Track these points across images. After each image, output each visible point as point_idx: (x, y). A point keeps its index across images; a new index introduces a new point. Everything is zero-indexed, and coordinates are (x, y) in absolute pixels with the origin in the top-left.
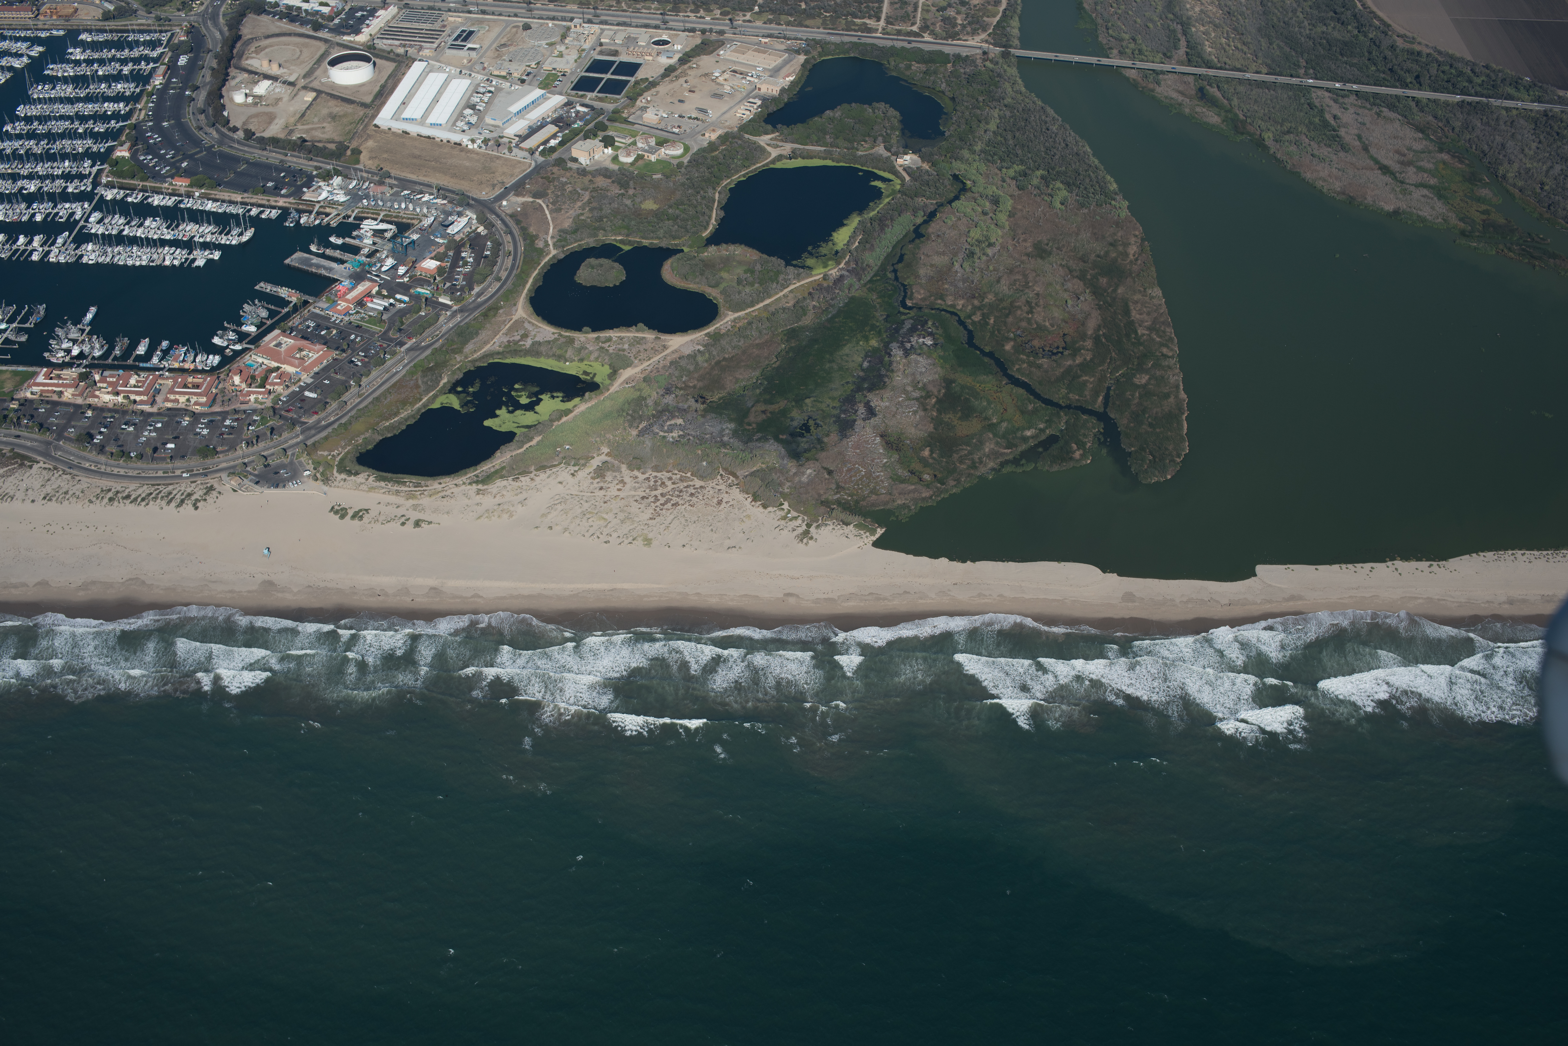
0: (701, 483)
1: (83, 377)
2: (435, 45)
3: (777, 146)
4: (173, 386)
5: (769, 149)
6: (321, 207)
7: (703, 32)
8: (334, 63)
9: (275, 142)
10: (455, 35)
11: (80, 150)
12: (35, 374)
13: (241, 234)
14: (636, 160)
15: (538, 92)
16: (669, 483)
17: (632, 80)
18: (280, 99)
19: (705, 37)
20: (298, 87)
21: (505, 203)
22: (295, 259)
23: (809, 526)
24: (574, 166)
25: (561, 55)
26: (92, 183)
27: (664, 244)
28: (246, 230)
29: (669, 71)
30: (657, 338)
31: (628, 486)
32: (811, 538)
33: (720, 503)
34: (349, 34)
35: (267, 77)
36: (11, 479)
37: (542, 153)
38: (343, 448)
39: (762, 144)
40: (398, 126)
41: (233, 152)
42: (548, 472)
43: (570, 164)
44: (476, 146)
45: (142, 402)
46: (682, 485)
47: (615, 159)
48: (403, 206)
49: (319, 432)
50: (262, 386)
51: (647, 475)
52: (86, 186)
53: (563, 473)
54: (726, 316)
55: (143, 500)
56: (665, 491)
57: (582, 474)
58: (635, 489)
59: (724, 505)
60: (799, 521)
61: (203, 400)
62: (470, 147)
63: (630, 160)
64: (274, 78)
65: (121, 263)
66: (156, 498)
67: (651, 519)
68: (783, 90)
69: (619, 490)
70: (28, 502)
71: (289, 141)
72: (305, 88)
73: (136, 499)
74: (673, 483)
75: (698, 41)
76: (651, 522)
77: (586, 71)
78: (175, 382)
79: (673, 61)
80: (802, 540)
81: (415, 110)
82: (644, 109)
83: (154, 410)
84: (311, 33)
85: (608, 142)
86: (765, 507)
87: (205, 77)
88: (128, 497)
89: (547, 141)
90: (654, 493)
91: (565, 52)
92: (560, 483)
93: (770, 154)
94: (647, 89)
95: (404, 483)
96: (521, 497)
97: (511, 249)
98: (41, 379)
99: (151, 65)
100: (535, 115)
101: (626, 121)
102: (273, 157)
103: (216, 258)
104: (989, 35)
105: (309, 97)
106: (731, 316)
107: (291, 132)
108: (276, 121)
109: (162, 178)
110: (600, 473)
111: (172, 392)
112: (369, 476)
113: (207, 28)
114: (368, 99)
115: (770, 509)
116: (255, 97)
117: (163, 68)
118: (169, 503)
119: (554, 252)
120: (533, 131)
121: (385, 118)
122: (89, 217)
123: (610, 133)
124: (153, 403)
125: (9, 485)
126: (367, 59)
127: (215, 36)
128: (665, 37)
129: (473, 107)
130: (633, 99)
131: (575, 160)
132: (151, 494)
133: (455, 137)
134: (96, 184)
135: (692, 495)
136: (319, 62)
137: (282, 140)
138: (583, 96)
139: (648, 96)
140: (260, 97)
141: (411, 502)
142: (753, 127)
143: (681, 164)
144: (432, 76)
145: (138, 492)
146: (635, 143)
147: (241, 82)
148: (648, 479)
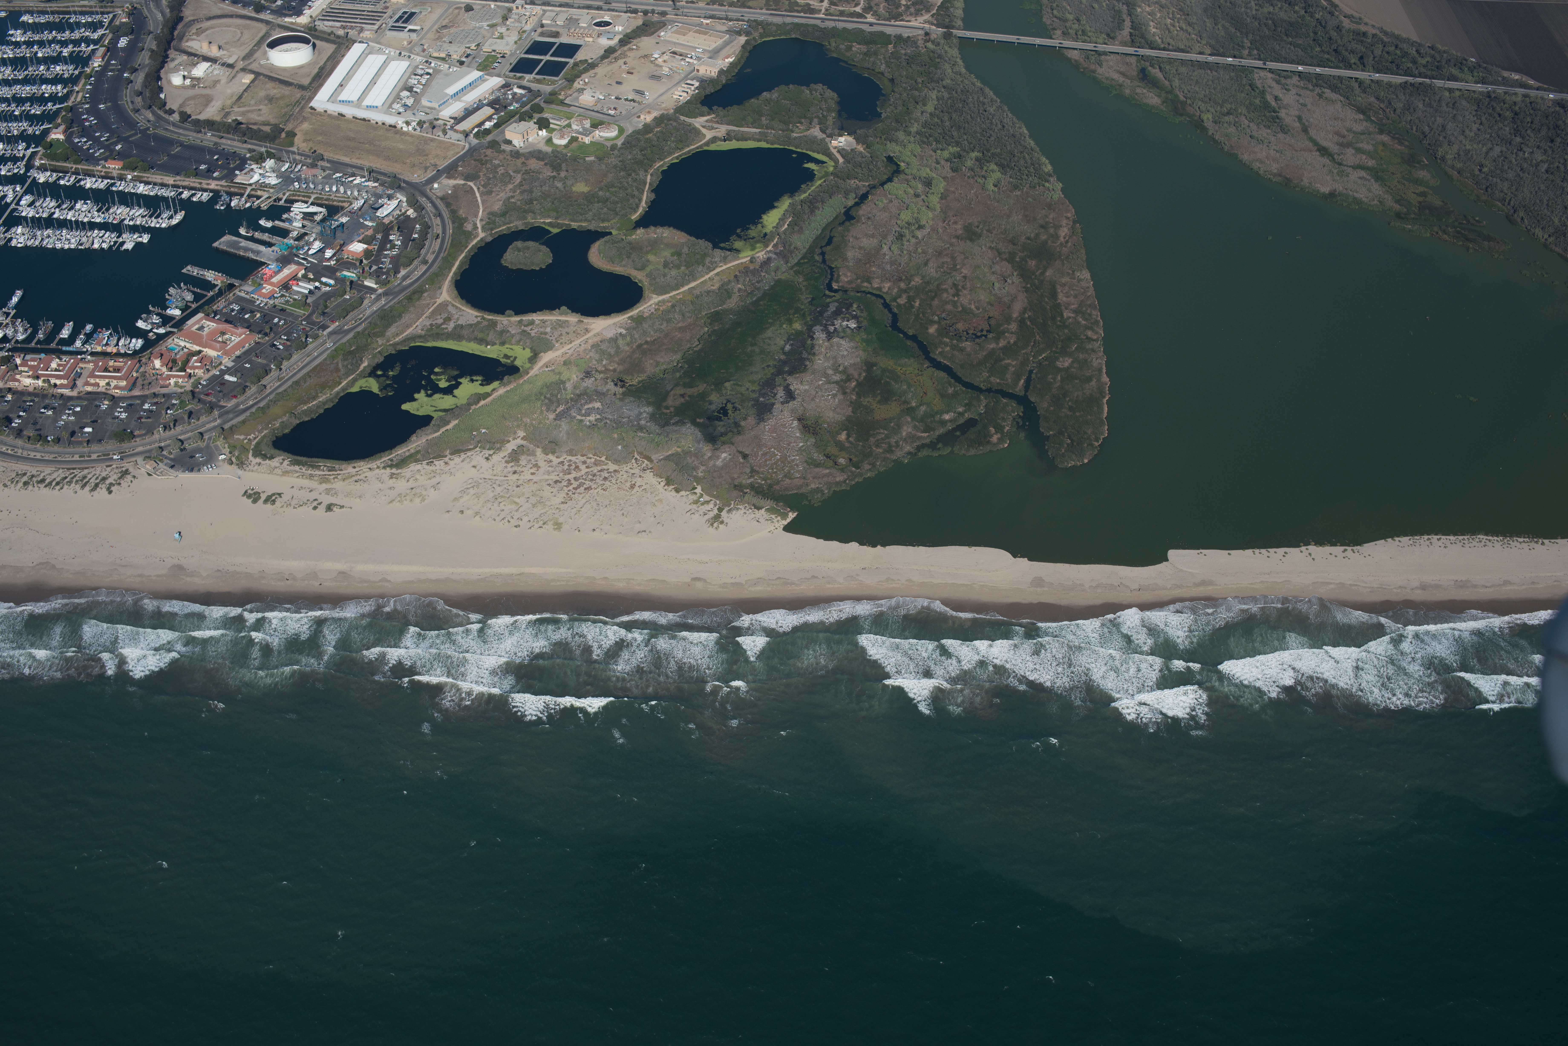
0: (615, 467)
1: (6, 360)
2: (376, 27)
3: (712, 128)
4: (94, 370)
5: (704, 131)
6: (252, 190)
7: (645, 13)
8: (273, 45)
9: (210, 124)
10: (397, 17)
11: (16, 133)
13: (171, 217)
14: (570, 142)
15: (476, 74)
16: (583, 467)
17: (571, 61)
18: (218, 81)
19: (647, 18)
20: (236, 69)
21: (436, 186)
22: (224, 242)
23: (720, 510)
24: (507, 148)
25: (501, 37)
26: (26, 166)
27: (592, 226)
28: (176, 212)
29: (610, 53)
30: (580, 322)
31: (541, 470)
32: (722, 522)
33: (632, 487)
34: (291, 16)
35: (206, 59)
37: (477, 135)
38: (260, 432)
39: (698, 126)
40: (334, 109)
41: (168, 135)
42: (463, 456)
43: (504, 147)
44: (410, 128)
45: (62, 386)
46: (595, 469)
47: (549, 141)
48: (334, 189)
49: (237, 416)
50: (183, 369)
51: (561, 459)
52: (19, 168)
53: (478, 457)
54: (651, 298)
55: (58, 484)
56: (579, 474)
57: (497, 458)
58: (549, 473)
59: (636, 489)
60: (711, 505)
61: (124, 383)
62: (405, 129)
63: (564, 142)
64: (213, 60)
65: (50, 246)
66: (70, 482)
67: (563, 503)
68: (721, 72)
69: (533, 474)
71: (225, 124)
72: (243, 70)
73: (50, 483)
74: (587, 467)
75: (640, 22)
76: (562, 506)
77: (526, 53)
78: (96, 365)
79: (613, 42)
80: (712, 525)
81: (351, 92)
82: (580, 91)
83: (74, 393)
84: (253, 15)
85: (543, 124)
86: (677, 491)
87: (144, 58)
88: (42, 481)
89: (482, 123)
90: (567, 477)
91: (506, 34)
92: (474, 467)
93: (704, 136)
94: (586, 70)
95: (318, 467)
96: (434, 481)
97: (440, 231)
99: (92, 47)
100: (471, 97)
101: (562, 103)
102: (208, 138)
103: (145, 241)
104: (932, 16)
105: (247, 79)
106: (656, 299)
107: (227, 114)
108: (213, 104)
109: (95, 161)
110: (514, 457)
111: (92, 375)
112: (284, 460)
113: (149, 10)
114: (306, 81)
115: (683, 493)
116: (193, 79)
117: (102, 49)
118: (83, 487)
119: (482, 235)
120: (469, 113)
121: (321, 100)
122: (20, 200)
123: (546, 115)
124: (73, 386)
126: (306, 41)
127: (156, 18)
128: (607, 19)
129: (410, 89)
130: (571, 80)
131: (509, 142)
132: (66, 478)
133: (390, 120)
134: (29, 166)
135: (605, 479)
136: (259, 44)
137: (219, 123)
138: (520, 78)
139: (586, 78)
140: (198, 79)
141: (325, 486)
142: (687, 109)
143: (614, 147)
144: (371, 58)
145: (53, 477)
146: (569, 126)
147: (180, 64)
148: (562, 463)
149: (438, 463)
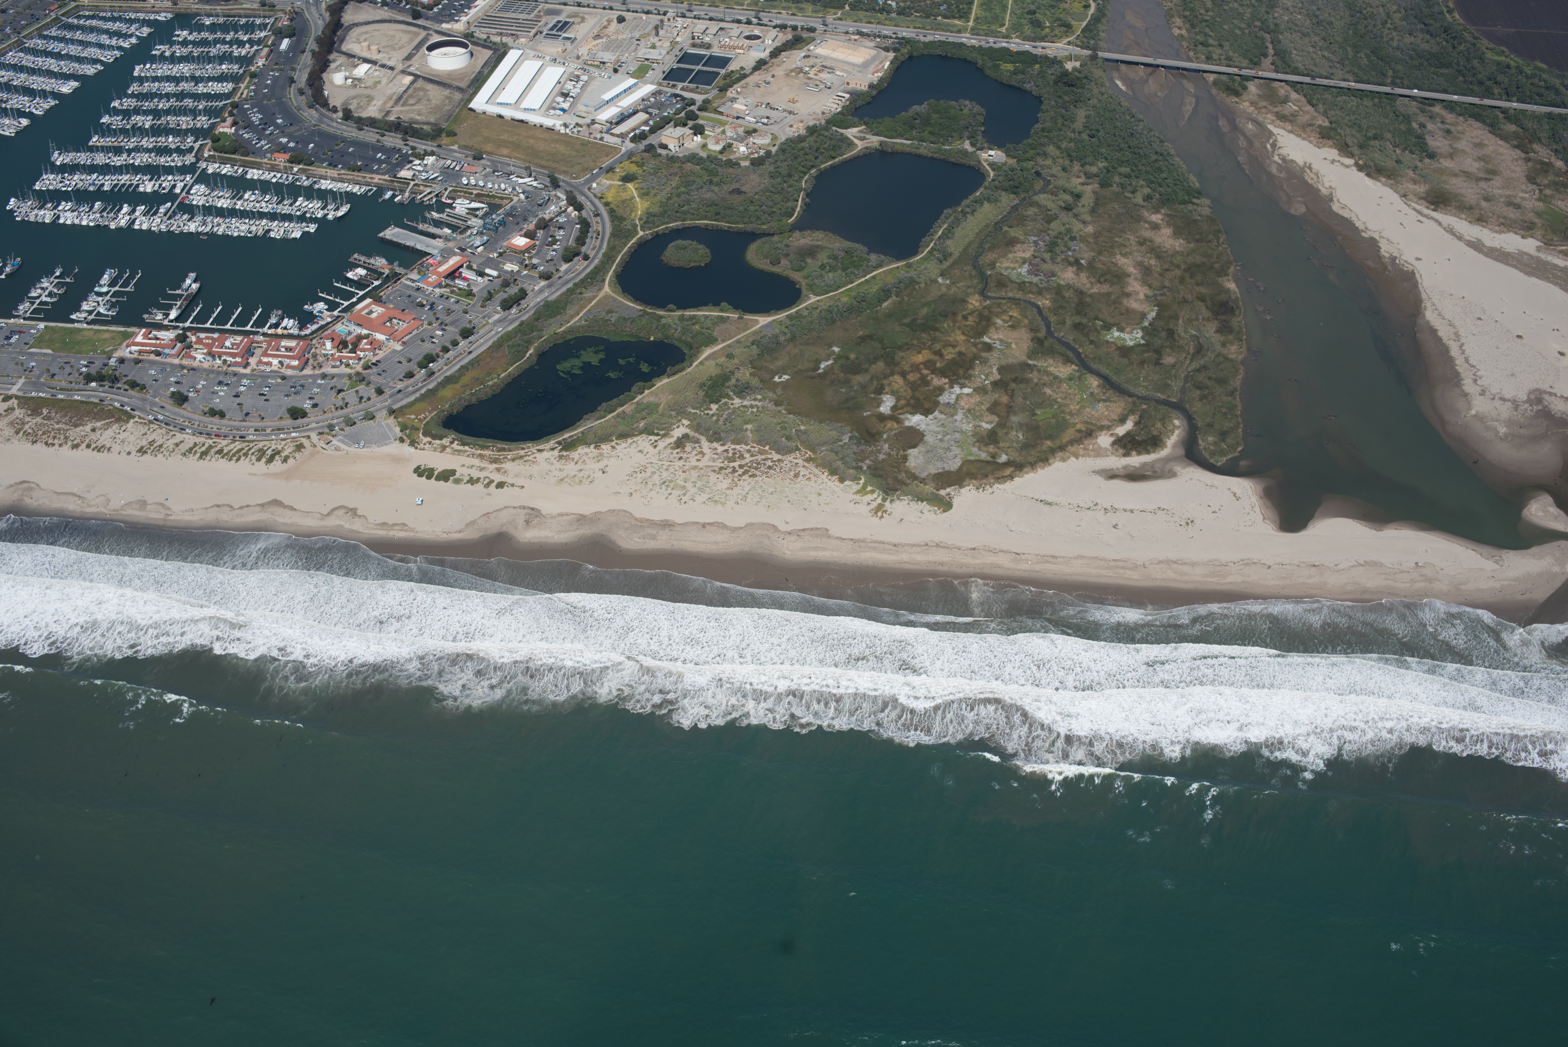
0: (779, 457)
1: (182, 338)
2: (531, 34)
3: (864, 139)
4: (267, 349)
5: (856, 141)
7: (794, 28)
8: (431, 48)
9: (372, 122)
10: (551, 25)
11: (184, 127)
12: (135, 334)
13: (337, 209)
14: (724, 149)
15: (631, 81)
16: (747, 455)
17: (723, 72)
18: (379, 82)
19: (796, 33)
20: (396, 71)
21: (594, 185)
22: (391, 233)
23: (884, 500)
24: (663, 152)
25: (653, 47)
26: (196, 156)
27: (750, 227)
28: (342, 205)
29: (760, 64)
30: (740, 318)
31: (706, 457)
32: (886, 511)
33: (796, 476)
34: (448, 22)
35: (366, 61)
36: (107, 432)
37: (633, 139)
38: (430, 412)
39: (850, 136)
40: (493, 110)
41: (331, 130)
42: (630, 441)
43: (660, 151)
44: (568, 130)
45: (236, 364)
46: (760, 457)
47: (704, 146)
48: (496, 186)
49: (407, 396)
50: (353, 351)
51: (726, 447)
52: (189, 159)
53: (643, 442)
54: (809, 298)
55: (234, 455)
56: (743, 462)
57: (662, 444)
58: (714, 460)
59: (801, 477)
60: (875, 495)
61: (295, 363)
62: (562, 131)
63: (718, 148)
64: (374, 63)
65: (220, 233)
66: (246, 455)
67: (728, 488)
68: (871, 86)
69: (698, 460)
70: (124, 454)
71: (386, 122)
72: (403, 72)
73: (227, 455)
74: (752, 456)
75: (789, 37)
76: (728, 492)
77: (678, 63)
78: (269, 345)
79: (764, 55)
80: (876, 513)
81: (509, 95)
82: (734, 100)
83: (248, 371)
84: (410, 20)
85: (698, 130)
86: (842, 480)
87: (306, 60)
88: (220, 452)
89: (638, 127)
90: (732, 464)
91: (658, 44)
92: (641, 451)
93: (857, 146)
94: (738, 80)
95: (487, 448)
96: (601, 465)
97: (600, 229)
98: (139, 339)
99: (255, 47)
100: (627, 102)
101: (716, 111)
102: (370, 136)
103: (312, 231)
104: (1077, 38)
105: (408, 79)
106: (813, 299)
107: (388, 113)
108: (374, 102)
109: (262, 154)
110: (680, 444)
111: (265, 354)
112: (454, 440)
113: (310, 13)
114: (463, 85)
115: (847, 483)
116: (355, 79)
117: (266, 50)
118: (259, 460)
119: (641, 233)
120: (623, 118)
121: (479, 103)
122: (190, 189)
123: (700, 122)
124: (246, 365)
125: (106, 438)
126: (465, 46)
127: (317, 22)
128: (757, 32)
129: (565, 95)
130: (723, 90)
131: (665, 147)
132: (242, 450)
133: (548, 122)
134: (198, 158)
135: (769, 467)
136: (418, 47)
137: (380, 121)
138: (674, 86)
139: (738, 87)
140: (359, 80)
141: (495, 466)
142: (841, 119)
143: (768, 154)
144: (527, 63)
145: (229, 448)
146: (724, 132)
147: (341, 65)
148: (726, 451)
149: (605, 448)
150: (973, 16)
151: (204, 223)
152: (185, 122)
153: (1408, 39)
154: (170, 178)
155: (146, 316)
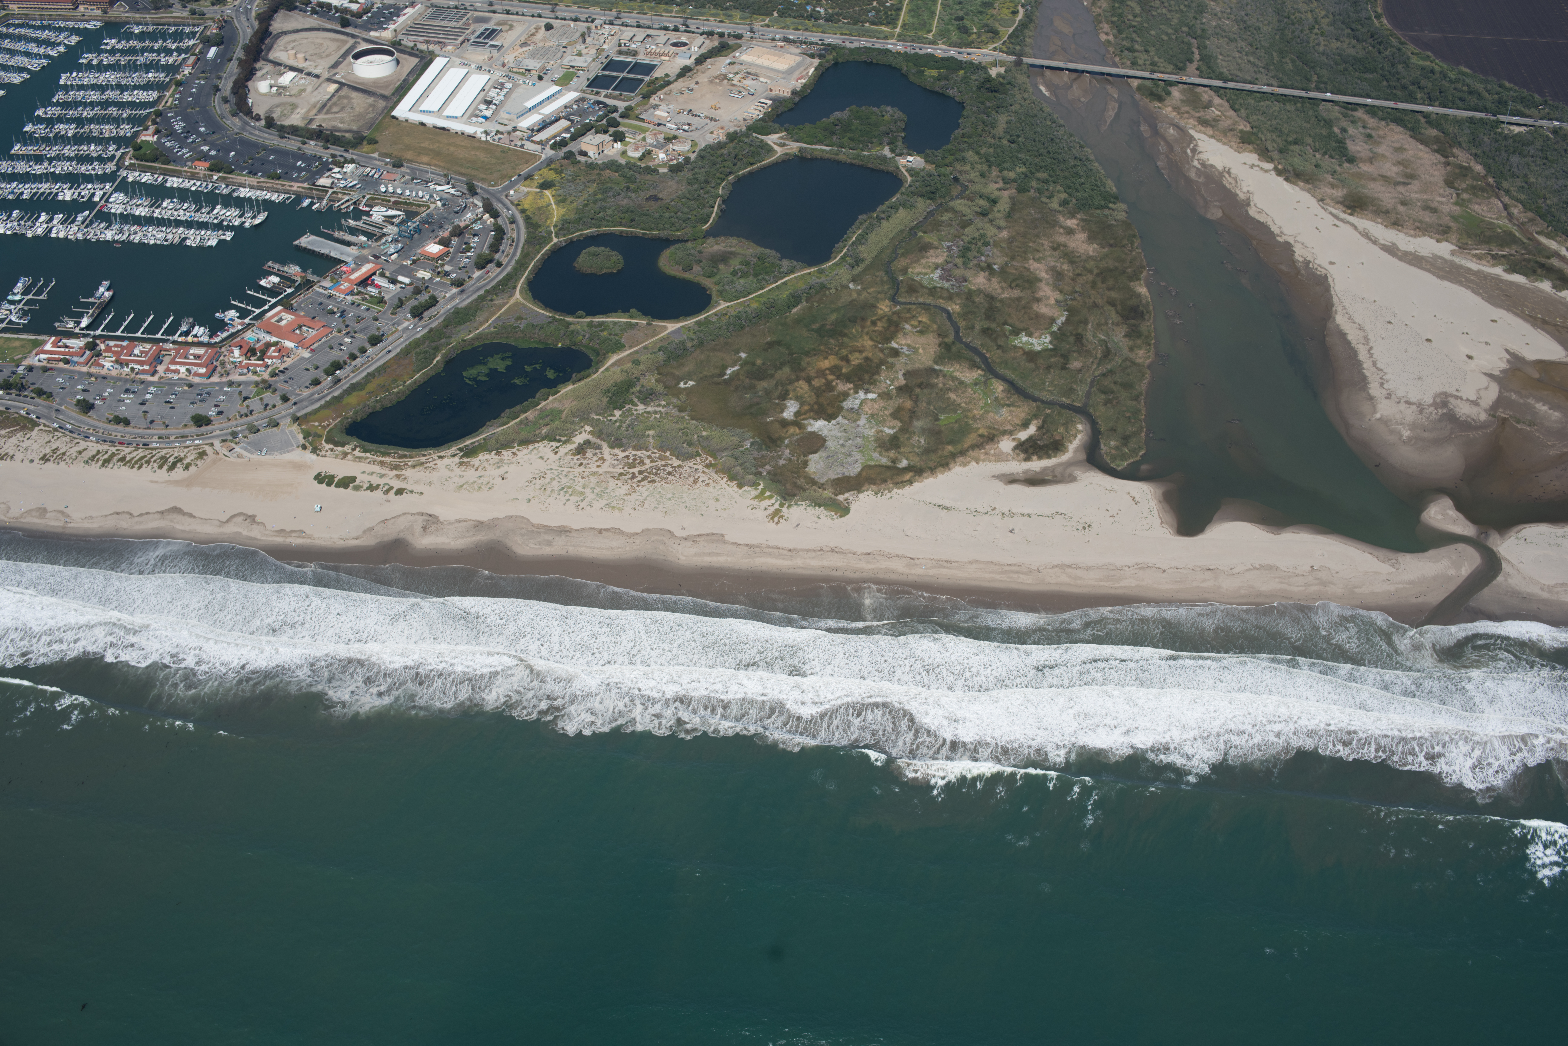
0: (680, 463)
1: (91, 346)
2: (458, 42)
3: (784, 145)
4: (175, 357)
5: (776, 147)
6: (334, 193)
7: (721, 35)
8: (357, 56)
9: (294, 130)
10: (478, 33)
11: (107, 135)
12: (44, 342)
13: (254, 217)
14: (644, 155)
15: (555, 88)
16: (647, 461)
17: (647, 79)
18: (303, 90)
19: (722, 40)
20: (321, 79)
21: (512, 192)
22: (307, 241)
23: (782, 505)
24: (582, 159)
25: (579, 54)
27: (664, 234)
28: (259, 213)
29: (685, 71)
30: (649, 324)
31: (607, 463)
32: (782, 517)
33: (695, 481)
34: (376, 30)
35: (292, 69)
36: (11, 440)
37: (553, 147)
38: (334, 420)
39: (770, 143)
40: (415, 117)
41: (253, 139)
42: (531, 447)
43: (580, 158)
44: (489, 138)
45: (143, 372)
46: (660, 463)
47: (624, 153)
48: (414, 194)
49: (312, 404)
50: (261, 358)
51: (627, 453)
52: (110, 167)
53: (544, 448)
54: (719, 304)
55: (136, 463)
56: (643, 468)
57: (563, 450)
58: (614, 466)
59: (700, 483)
60: (773, 501)
61: (203, 370)
62: (484, 139)
63: (638, 155)
64: (300, 71)
65: (136, 241)
66: (148, 462)
67: (626, 494)
68: (794, 92)
69: (598, 466)
70: (26, 462)
71: (308, 130)
72: (329, 80)
73: (129, 461)
74: (652, 462)
75: (716, 43)
76: (626, 498)
77: (603, 69)
78: (177, 352)
79: (689, 62)
80: (772, 518)
81: (433, 103)
82: (656, 107)
83: (155, 379)
84: (339, 28)
85: (619, 137)
86: (740, 486)
87: (233, 69)
88: (122, 459)
89: (559, 134)
90: (632, 470)
91: (584, 51)
92: (541, 458)
93: (776, 152)
94: (662, 87)
95: (388, 454)
96: (501, 471)
97: (515, 236)
98: (48, 347)
99: (183, 56)
100: (549, 110)
101: (638, 118)
102: (292, 144)
103: (229, 239)
104: (1003, 44)
105: (332, 88)
106: (723, 305)
107: (311, 121)
108: (298, 110)
109: (180, 161)
110: (581, 450)
111: (173, 362)
112: (356, 446)
113: (239, 22)
114: (387, 92)
115: (746, 488)
116: (280, 87)
117: (193, 58)
118: (161, 467)
119: (555, 240)
120: (544, 125)
121: (402, 111)
122: (109, 197)
123: (621, 129)
124: (155, 372)
125: (9, 446)
126: (389, 53)
127: (246, 30)
128: (684, 39)
129: (489, 102)
130: (646, 96)
131: (584, 154)
132: (145, 456)
133: (469, 130)
134: (119, 166)
135: (669, 473)
136: (344, 56)
137: (302, 129)
138: (597, 93)
139: (661, 94)
140: (284, 88)
141: (395, 472)
142: (762, 126)
143: (687, 160)
144: (452, 71)
145: (132, 456)
146: (644, 139)
147: (267, 73)
148: (627, 457)
149: (506, 454)
150: (900, 23)
151: (121, 232)
152: (108, 130)
153: (1335, 45)
154: (90, 186)
155: (57, 324)
